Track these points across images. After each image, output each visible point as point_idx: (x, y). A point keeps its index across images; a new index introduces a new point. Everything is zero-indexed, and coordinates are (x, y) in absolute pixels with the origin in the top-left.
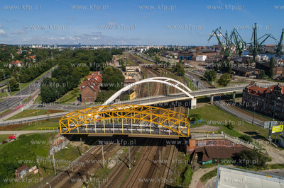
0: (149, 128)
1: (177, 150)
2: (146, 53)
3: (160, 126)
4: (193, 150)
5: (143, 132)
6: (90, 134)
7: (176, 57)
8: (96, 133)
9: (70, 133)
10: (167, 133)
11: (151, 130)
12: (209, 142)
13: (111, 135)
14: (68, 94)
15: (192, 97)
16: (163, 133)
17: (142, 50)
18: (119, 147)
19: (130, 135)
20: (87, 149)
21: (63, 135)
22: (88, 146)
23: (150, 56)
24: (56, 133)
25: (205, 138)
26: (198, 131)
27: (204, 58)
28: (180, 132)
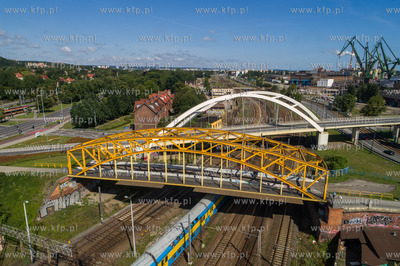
0: (237, 177)
1: (297, 229)
2: (243, 76)
3: (261, 175)
4: (335, 232)
5: (225, 185)
6: (121, 182)
7: (286, 82)
8: (132, 180)
9: (85, 176)
10: (277, 191)
11: (241, 182)
12: (374, 217)
13: (160, 184)
14: (120, 120)
15: (321, 129)
16: (267, 189)
17: (238, 73)
18: (178, 210)
19: (197, 188)
20: (117, 208)
21: (74, 179)
22: (120, 203)
23: (249, 79)
24: (61, 175)
25: (364, 208)
26: (345, 191)
27: (330, 82)
28: (305, 189)
